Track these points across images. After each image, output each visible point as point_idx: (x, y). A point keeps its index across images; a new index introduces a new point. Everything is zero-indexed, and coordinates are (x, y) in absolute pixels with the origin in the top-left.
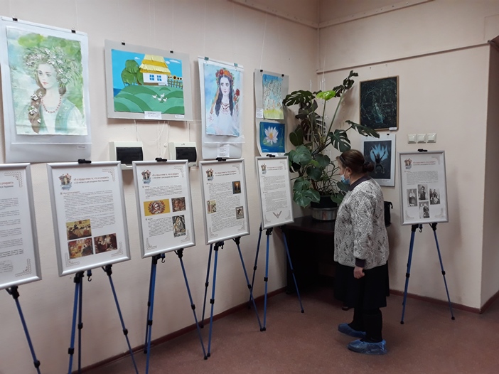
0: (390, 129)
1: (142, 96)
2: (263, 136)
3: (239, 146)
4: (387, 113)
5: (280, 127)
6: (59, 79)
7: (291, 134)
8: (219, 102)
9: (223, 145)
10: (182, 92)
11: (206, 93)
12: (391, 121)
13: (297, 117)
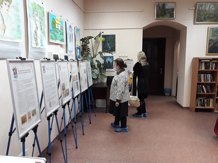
0: (113, 52)
1: (55, 33)
4: (112, 47)
6: (40, 23)
8: (70, 38)
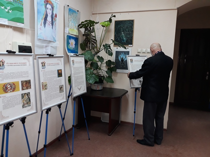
0: (129, 45)
2: (68, 43)
3: (55, 48)
4: (128, 37)
5: (76, 39)
7: (81, 44)
8: (46, 19)
9: (46, 46)
10: (23, 9)
11: (38, 12)
12: (130, 41)
13: (84, 35)
